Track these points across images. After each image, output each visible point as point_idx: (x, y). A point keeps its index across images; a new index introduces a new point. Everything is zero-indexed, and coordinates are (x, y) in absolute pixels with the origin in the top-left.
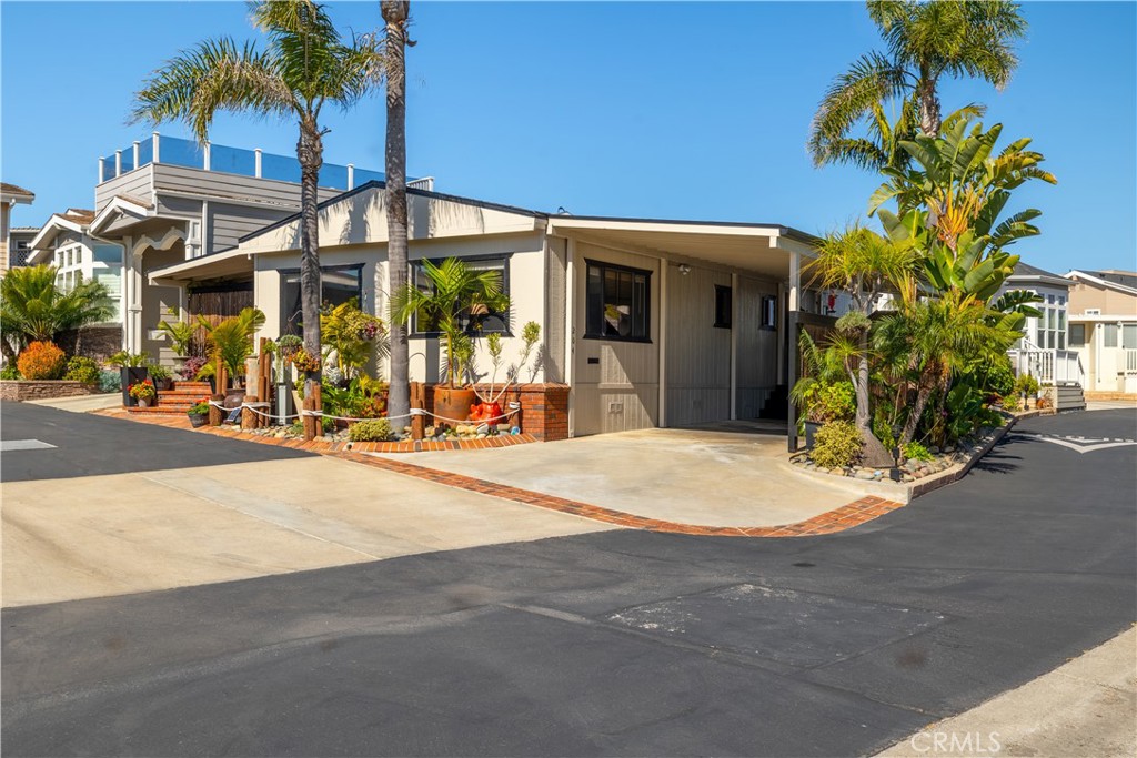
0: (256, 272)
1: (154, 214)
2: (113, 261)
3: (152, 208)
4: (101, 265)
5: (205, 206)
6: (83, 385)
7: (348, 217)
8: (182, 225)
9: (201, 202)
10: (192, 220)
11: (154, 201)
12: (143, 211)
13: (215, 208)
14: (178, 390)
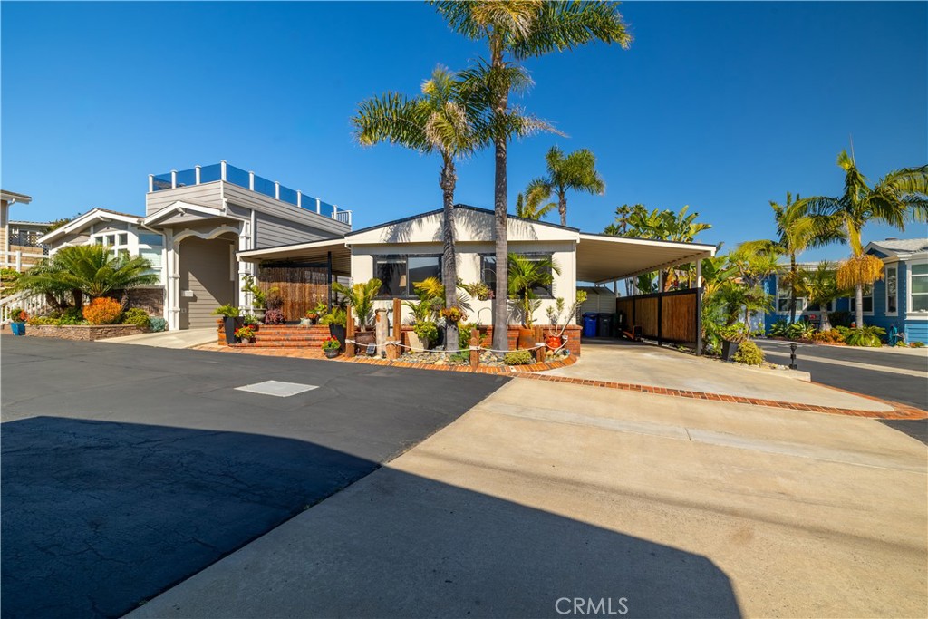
0: (352, 256)
1: (224, 214)
2: (157, 245)
3: (223, 211)
4: (146, 246)
5: (253, 213)
6: (138, 328)
7: (439, 225)
8: (237, 224)
9: (251, 210)
10: (245, 221)
11: (224, 206)
12: (217, 213)
13: (260, 215)
14: (260, 331)
